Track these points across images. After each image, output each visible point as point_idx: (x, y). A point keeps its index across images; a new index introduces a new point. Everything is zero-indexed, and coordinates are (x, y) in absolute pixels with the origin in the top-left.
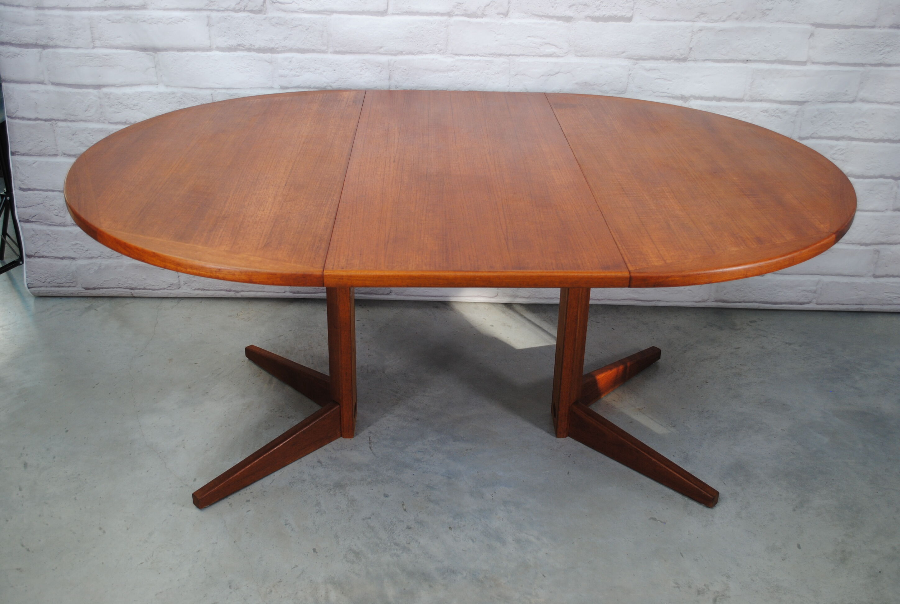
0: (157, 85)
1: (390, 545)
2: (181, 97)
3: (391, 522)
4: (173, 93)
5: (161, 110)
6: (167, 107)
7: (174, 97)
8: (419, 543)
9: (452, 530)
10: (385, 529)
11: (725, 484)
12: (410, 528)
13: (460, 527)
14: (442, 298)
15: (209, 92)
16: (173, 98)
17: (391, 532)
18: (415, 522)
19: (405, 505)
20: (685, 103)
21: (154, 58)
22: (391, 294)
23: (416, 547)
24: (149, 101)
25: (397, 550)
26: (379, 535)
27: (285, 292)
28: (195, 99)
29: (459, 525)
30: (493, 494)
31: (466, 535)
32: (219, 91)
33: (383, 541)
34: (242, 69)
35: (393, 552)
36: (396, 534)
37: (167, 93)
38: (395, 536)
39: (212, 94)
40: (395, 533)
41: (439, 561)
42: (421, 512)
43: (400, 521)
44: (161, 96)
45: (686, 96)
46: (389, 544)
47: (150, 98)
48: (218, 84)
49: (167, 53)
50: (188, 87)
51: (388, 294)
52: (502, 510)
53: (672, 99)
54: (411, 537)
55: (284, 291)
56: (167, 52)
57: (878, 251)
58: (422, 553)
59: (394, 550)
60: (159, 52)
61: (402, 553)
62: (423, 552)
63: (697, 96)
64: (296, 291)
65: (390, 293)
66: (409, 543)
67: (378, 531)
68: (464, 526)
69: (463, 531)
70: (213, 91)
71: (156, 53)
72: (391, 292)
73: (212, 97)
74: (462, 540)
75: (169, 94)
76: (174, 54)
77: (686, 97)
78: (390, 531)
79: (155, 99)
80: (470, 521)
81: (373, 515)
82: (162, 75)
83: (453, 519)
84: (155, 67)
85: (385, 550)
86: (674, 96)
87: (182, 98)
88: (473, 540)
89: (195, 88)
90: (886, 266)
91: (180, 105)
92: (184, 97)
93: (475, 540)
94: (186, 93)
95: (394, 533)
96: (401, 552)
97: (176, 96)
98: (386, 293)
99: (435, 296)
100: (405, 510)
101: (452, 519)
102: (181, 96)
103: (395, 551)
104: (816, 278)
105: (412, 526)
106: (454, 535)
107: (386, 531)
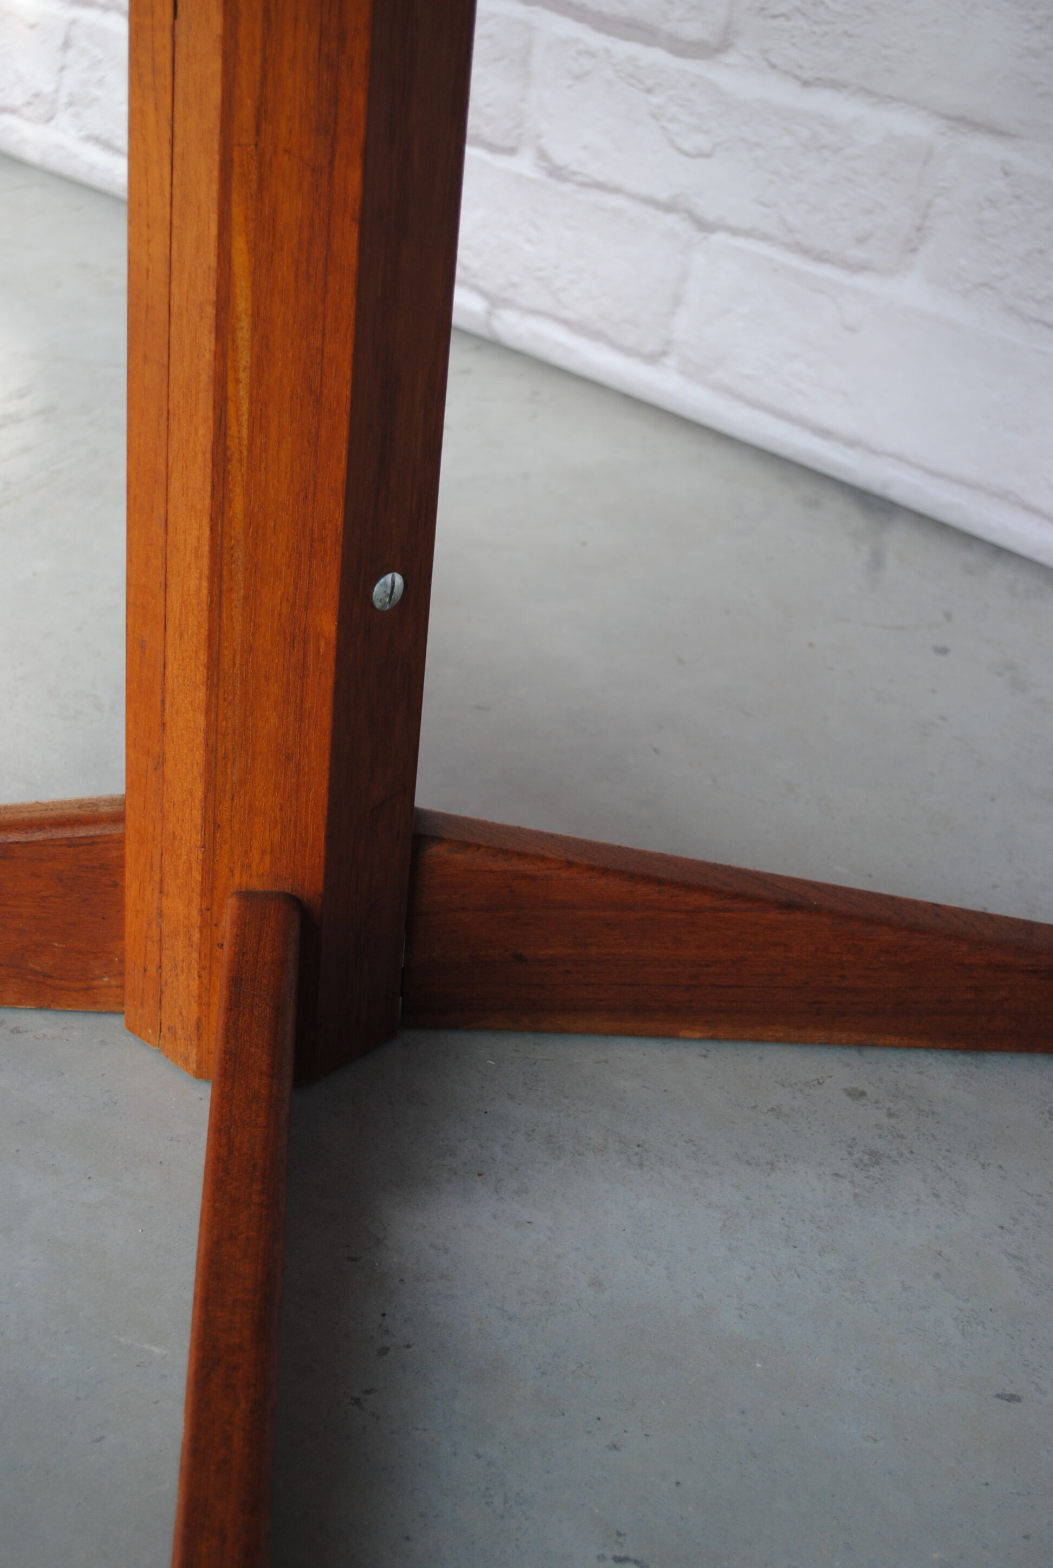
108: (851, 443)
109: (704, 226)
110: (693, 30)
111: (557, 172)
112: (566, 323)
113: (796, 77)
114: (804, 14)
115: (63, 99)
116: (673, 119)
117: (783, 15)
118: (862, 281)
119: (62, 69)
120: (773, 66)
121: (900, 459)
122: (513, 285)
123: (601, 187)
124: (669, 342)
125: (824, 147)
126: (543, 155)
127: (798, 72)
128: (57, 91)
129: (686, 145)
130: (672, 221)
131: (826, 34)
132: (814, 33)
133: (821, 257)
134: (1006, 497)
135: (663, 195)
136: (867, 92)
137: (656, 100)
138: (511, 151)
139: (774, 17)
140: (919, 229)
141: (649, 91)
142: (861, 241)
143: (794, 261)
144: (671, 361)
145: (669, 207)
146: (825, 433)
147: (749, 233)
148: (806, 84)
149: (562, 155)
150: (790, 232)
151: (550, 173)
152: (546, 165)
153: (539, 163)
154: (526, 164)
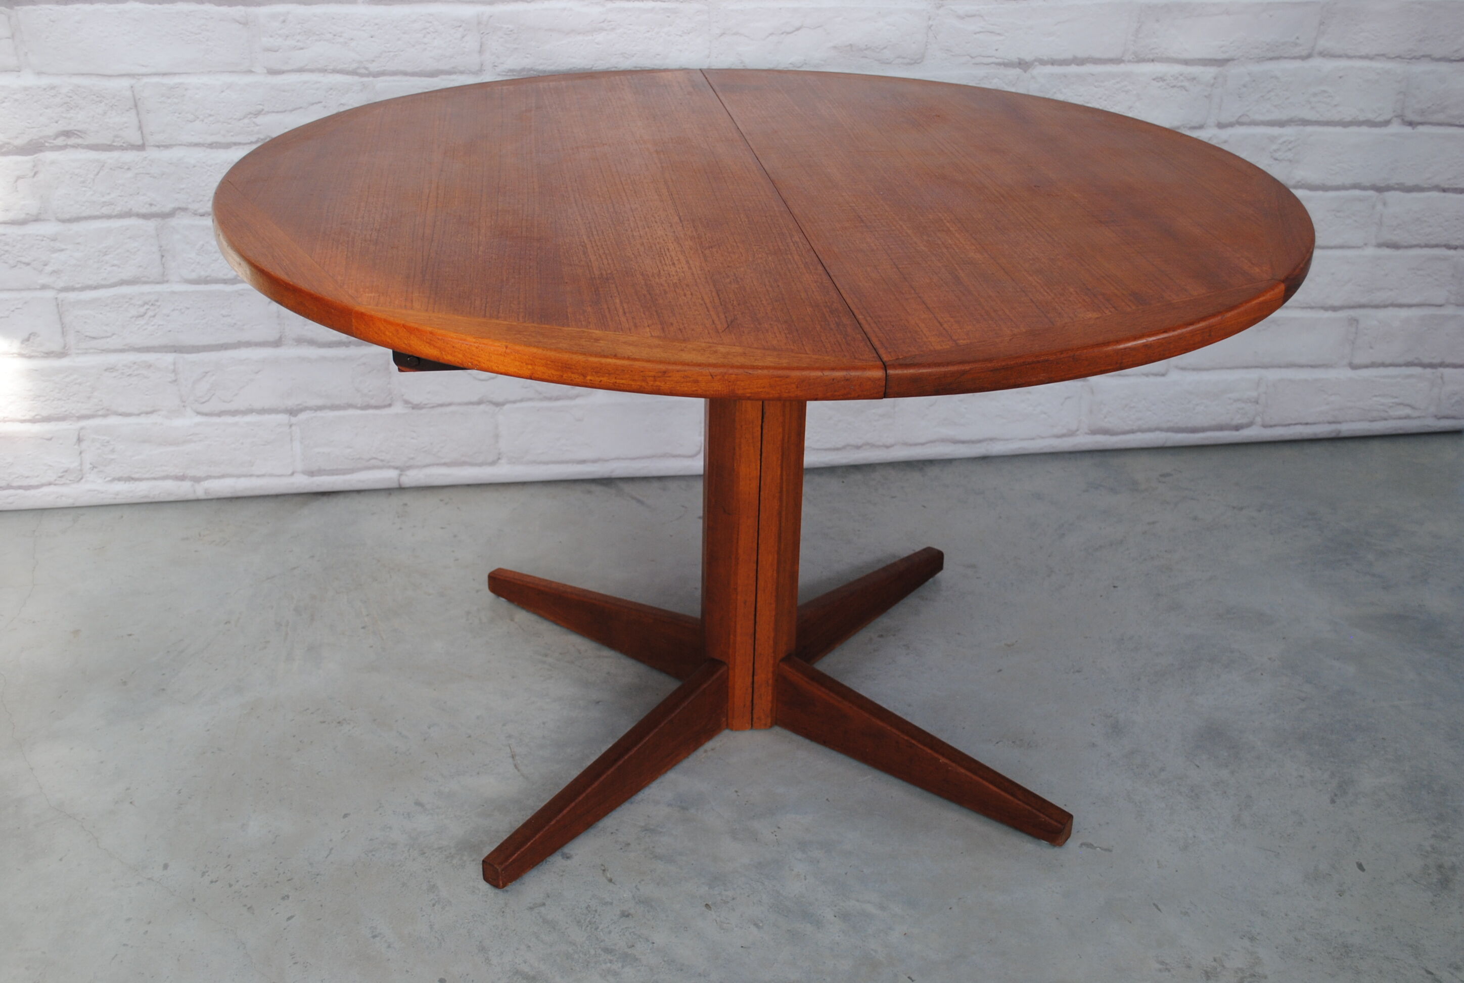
0: (19, 71)
1: (596, 954)
2: (70, 95)
3: (587, 908)
4: (53, 88)
5: (29, 123)
6: (41, 115)
7: (55, 95)
8: (653, 943)
9: (712, 909)
10: (579, 922)
11: (1198, 767)
12: (628, 916)
13: (726, 902)
15: (125, 83)
16: (53, 96)
17: (591, 928)
18: (637, 903)
19: (608, 870)
20: (1025, 72)
21: (9, 18)
23: (649, 951)
24: (4, 105)
25: (611, 961)
26: (569, 936)
28: (97, 97)
29: (724, 898)
30: (775, 832)
31: (742, 916)
32: (145, 80)
33: (579, 946)
34: (188, 36)
35: (604, 966)
36: (602, 930)
37: (39, 88)
38: (601, 934)
39: (132, 87)
40: (600, 928)
41: (700, 975)
42: (643, 880)
43: (606, 904)
44: (27, 95)
45: (1027, 61)
46: (592, 952)
47: (6, 98)
48: (143, 66)
49: (34, 7)
50: (83, 74)
52: (800, 860)
53: (1003, 66)
54: (633, 932)
56: (34, 5)
57: (1354, 321)
58: (663, 963)
59: (606, 963)
60: (18, 5)
61: (623, 967)
62: (665, 961)
63: (1045, 58)
66: (633, 946)
67: (566, 929)
68: (733, 899)
69: (734, 910)
70: (132, 81)
71: (12, 8)
73: (133, 92)
74: (736, 927)
75: (45, 89)
76: (50, 9)
77: (1027, 63)
78: (590, 926)
79: (16, 100)
80: (743, 889)
81: (549, 897)
82: (27, 53)
83: (709, 889)
84: (13, 37)
85: (587, 965)
86: (1006, 61)
87: (71, 97)
88: (756, 925)
89: (98, 75)
90: (1371, 348)
91: (68, 110)
92: (76, 94)
93: (761, 925)
94: (79, 87)
95: (598, 930)
96: (620, 965)
97: (60, 93)
100: (610, 880)
101: (707, 888)
102: (68, 92)
103: (609, 965)
104: (1254, 374)
105: (632, 911)
106: (718, 919)
107: (582, 928)
108: (595, 461)
109: (497, 404)
111: (416, 407)
112: (445, 464)
115: (87, 466)
118: (578, 402)
119: (81, 453)
121: (617, 459)
122: (412, 459)
123: (442, 405)
124: (500, 454)
126: (406, 402)
128: (81, 464)
130: (483, 407)
134: (665, 456)
135: (475, 399)
138: (390, 405)
143: (546, 404)
144: (503, 461)
145: (479, 403)
146: (583, 462)
147: (521, 400)
149: (416, 400)
150: (540, 393)
151: (413, 408)
152: (410, 405)
153: (406, 406)
154: (398, 408)
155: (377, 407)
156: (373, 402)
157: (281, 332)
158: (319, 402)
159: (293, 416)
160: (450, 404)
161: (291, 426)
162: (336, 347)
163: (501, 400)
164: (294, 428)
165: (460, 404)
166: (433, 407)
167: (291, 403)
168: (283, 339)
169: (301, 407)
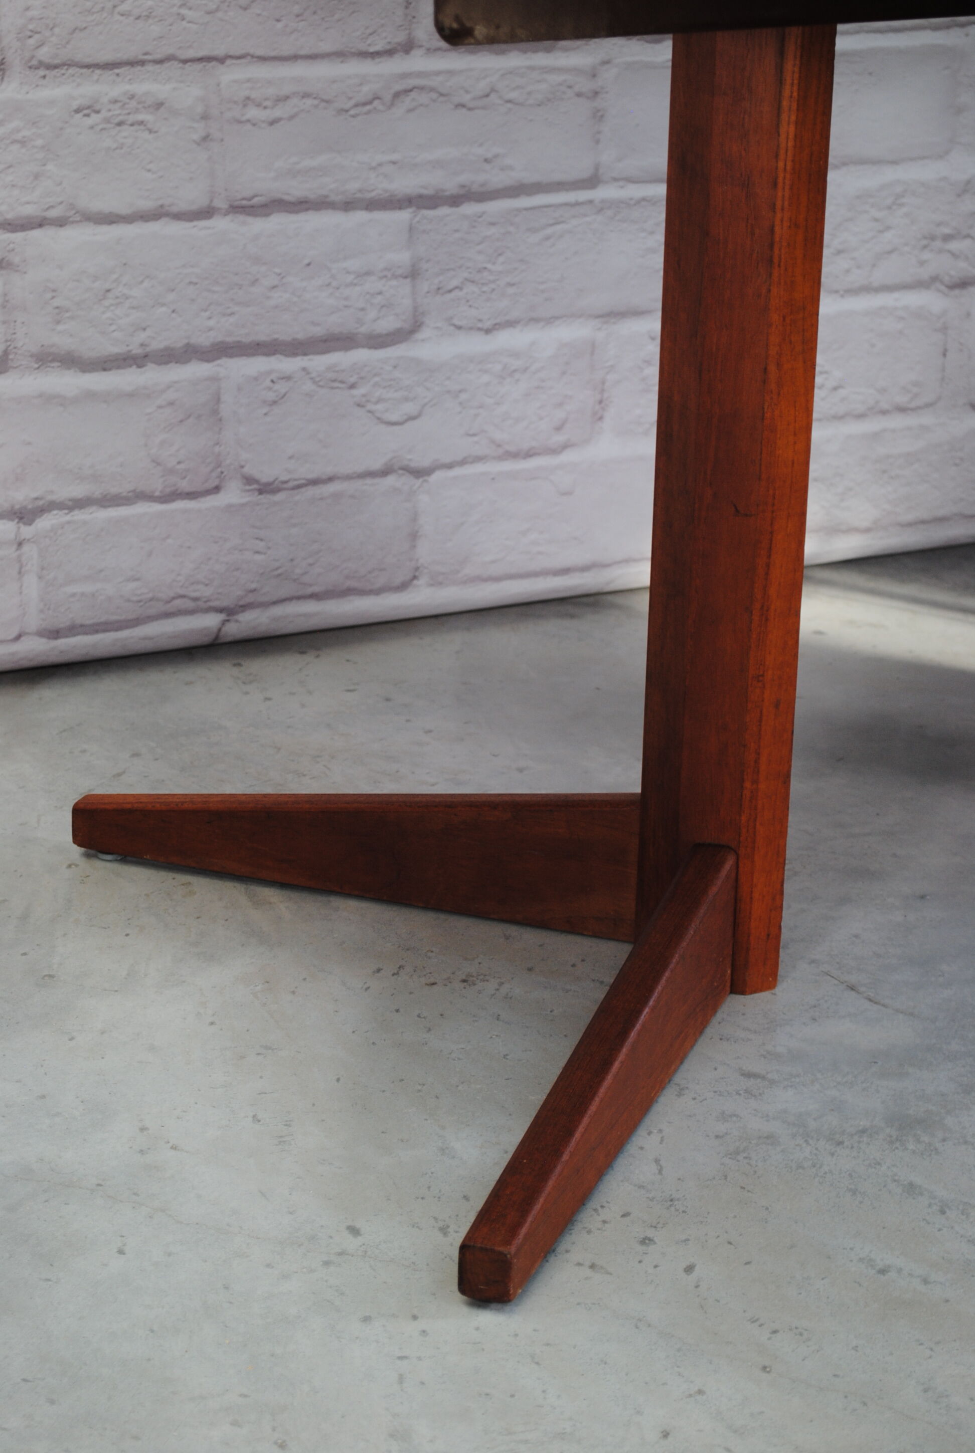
14: (586, 574)
22: (415, 582)
27: (18, 638)
51: (403, 587)
55: (14, 633)
64: (62, 626)
65: (415, 578)
72: (417, 574)
98: (398, 581)
99: (565, 571)
109: (418, 473)
110: (387, 324)
111: (266, 489)
113: (479, 329)
114: (473, 282)
116: (379, 401)
117: (456, 288)
118: (567, 457)
120: (459, 328)
123: (315, 482)
125: (515, 371)
126: (249, 480)
127: (480, 325)
129: (394, 417)
130: (391, 480)
131: (493, 290)
132: (484, 292)
133: (529, 454)
135: (377, 464)
136: (535, 320)
137: (357, 392)
138: (217, 489)
139: (450, 291)
140: (600, 402)
141: (352, 386)
142: (558, 429)
143: (507, 466)
145: (385, 472)
147: (463, 462)
148: (488, 331)
149: (266, 474)
150: (499, 446)
151: (261, 492)
152: (255, 486)
153: (248, 487)
154: (233, 495)
155: (192, 495)
156: (185, 485)
157: (7, 341)
158: (78, 491)
159: (25, 524)
160: (331, 479)
161: (20, 544)
162: (119, 368)
163: (426, 463)
164: (26, 548)
165: (349, 477)
166: (299, 487)
167: (21, 496)
168: (11, 357)
169: (41, 503)
